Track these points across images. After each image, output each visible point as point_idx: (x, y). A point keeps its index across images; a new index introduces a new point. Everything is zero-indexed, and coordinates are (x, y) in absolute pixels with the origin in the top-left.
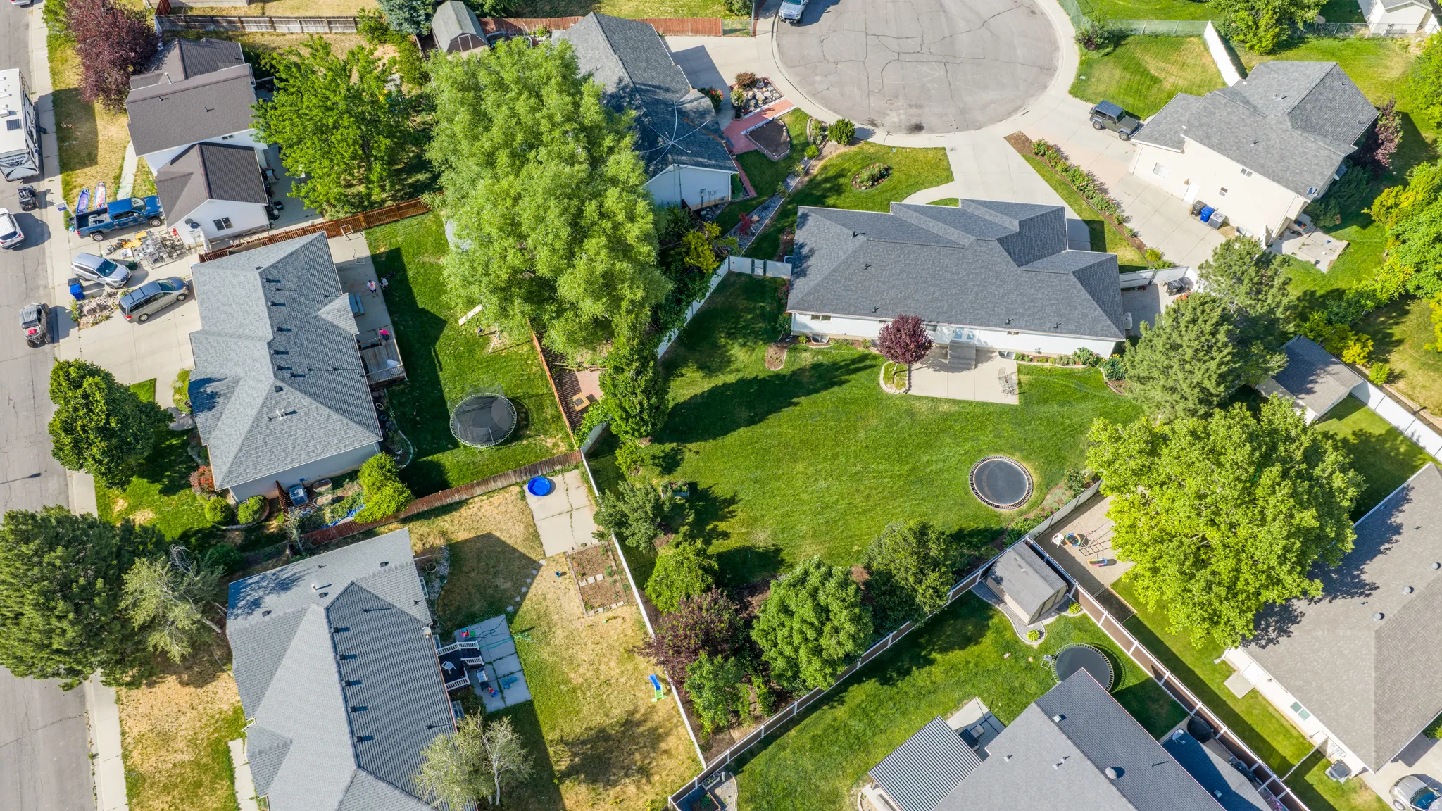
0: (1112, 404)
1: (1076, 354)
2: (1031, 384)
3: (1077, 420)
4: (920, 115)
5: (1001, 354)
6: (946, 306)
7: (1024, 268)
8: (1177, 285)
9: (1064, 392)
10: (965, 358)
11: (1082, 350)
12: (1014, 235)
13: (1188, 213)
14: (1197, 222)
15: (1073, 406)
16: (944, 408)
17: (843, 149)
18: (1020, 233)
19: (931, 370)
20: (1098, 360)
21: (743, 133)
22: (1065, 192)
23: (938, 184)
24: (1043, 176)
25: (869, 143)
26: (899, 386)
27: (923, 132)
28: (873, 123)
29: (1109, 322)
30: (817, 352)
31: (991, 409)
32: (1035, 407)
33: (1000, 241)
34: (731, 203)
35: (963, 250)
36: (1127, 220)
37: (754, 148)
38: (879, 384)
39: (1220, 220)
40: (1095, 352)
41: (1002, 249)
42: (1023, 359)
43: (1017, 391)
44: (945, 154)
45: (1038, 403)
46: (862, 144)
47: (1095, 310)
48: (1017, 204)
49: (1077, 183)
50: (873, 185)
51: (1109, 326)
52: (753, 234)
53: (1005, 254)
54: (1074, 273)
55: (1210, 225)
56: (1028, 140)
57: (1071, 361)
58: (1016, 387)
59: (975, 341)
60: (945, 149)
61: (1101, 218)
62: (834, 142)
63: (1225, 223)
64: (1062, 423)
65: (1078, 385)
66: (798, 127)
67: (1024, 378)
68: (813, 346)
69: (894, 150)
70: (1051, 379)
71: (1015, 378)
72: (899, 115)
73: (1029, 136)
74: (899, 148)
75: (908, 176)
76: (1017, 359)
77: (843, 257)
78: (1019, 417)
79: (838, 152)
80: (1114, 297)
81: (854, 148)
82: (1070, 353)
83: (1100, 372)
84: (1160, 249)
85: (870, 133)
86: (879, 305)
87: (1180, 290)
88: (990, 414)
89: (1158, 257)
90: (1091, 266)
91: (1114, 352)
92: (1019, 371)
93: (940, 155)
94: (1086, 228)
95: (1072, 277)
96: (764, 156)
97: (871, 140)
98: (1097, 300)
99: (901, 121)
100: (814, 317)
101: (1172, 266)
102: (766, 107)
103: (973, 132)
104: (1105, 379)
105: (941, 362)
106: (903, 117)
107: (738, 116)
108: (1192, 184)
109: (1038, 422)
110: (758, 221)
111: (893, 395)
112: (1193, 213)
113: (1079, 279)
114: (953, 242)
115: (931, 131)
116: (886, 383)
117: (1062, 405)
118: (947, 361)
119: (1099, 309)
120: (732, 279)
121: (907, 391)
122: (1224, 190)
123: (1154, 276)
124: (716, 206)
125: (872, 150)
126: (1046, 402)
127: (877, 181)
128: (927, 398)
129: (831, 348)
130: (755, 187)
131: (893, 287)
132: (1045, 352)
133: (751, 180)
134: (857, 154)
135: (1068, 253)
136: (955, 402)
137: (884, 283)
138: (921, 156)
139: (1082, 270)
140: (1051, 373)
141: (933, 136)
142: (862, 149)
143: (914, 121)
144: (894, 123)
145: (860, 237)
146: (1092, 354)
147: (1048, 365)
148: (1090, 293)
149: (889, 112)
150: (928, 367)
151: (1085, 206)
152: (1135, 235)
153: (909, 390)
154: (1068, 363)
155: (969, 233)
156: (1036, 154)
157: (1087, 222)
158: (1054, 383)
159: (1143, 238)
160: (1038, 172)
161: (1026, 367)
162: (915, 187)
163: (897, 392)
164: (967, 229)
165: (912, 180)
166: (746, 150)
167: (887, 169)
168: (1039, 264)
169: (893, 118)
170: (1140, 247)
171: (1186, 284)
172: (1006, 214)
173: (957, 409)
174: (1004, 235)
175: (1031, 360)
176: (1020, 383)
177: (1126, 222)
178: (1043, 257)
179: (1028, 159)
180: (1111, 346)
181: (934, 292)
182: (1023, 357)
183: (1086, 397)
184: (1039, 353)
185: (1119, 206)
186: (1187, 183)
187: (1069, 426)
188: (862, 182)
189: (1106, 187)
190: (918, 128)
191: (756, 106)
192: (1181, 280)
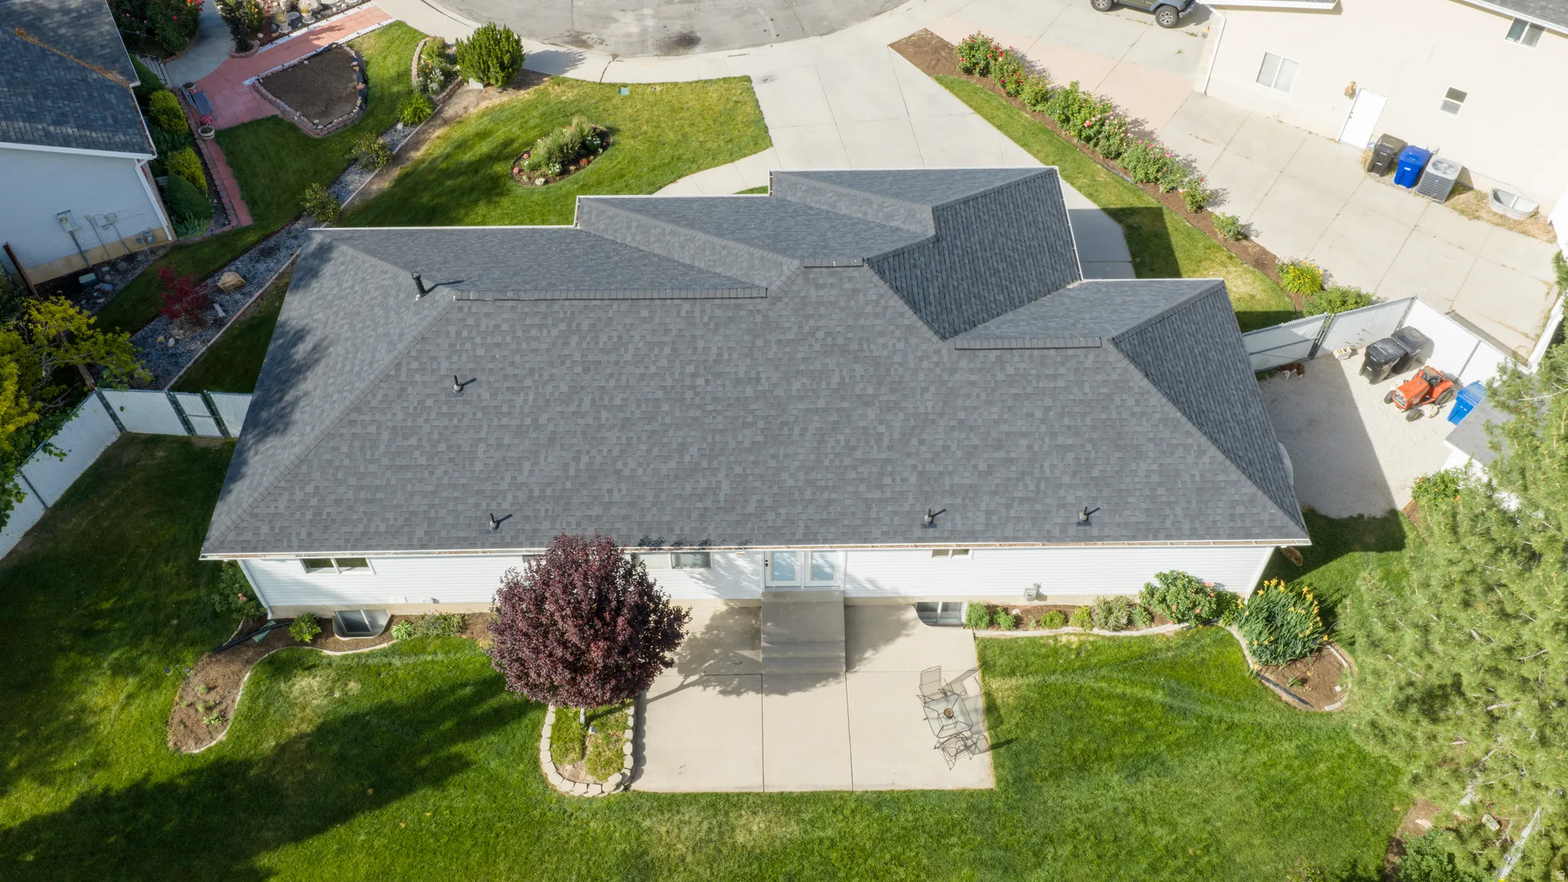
0: (1289, 748)
1: (1152, 592)
2: (1027, 708)
3: (1188, 823)
4: (689, 16)
5: (925, 611)
6: (725, 487)
7: (961, 341)
8: (1391, 350)
9: (1133, 726)
10: (811, 643)
11: (1170, 579)
12: (921, 247)
13: (1361, 171)
14: (1387, 190)
15: (1165, 769)
16: (751, 830)
17: (498, 98)
18: (937, 239)
19: (713, 692)
20: (1224, 603)
21: (247, 82)
22: (1049, 149)
23: (732, 157)
24: (990, 119)
25: (565, 80)
26: (603, 766)
27: (698, 49)
28: (578, 40)
29: (1249, 488)
30: (346, 671)
31: (907, 818)
32: (1050, 791)
33: (878, 265)
34: (176, 248)
35: (763, 305)
36: (1215, 198)
37: (269, 111)
38: (536, 763)
39: (1452, 176)
40: (1210, 579)
41: (884, 288)
42: (992, 623)
43: (985, 739)
44: (750, 91)
45: (1057, 775)
46: (546, 83)
47: (1201, 453)
48: (926, 173)
49: (1077, 120)
50: (564, 172)
51: (1252, 501)
52: (219, 323)
53: (896, 303)
54: (1116, 342)
55: (1424, 192)
56: (945, 45)
57: (1138, 616)
58: (981, 724)
59: (838, 583)
60: (748, 79)
61: (1149, 200)
62: (474, 84)
63: (1460, 186)
64: (1147, 843)
65: (1172, 693)
66: (392, 59)
67: (1004, 688)
68: (337, 650)
69: (625, 92)
70: (1088, 682)
71: (973, 688)
72: (641, 18)
73: (947, 39)
74: (636, 86)
75: (657, 144)
76: (974, 623)
77: (385, 358)
78: (1004, 837)
79: (484, 105)
80: (1246, 406)
81: (525, 95)
82: (1133, 590)
83: (1230, 641)
84: (1318, 259)
85: (572, 61)
86: (507, 506)
87: (1401, 365)
88: (904, 838)
89: (1317, 283)
90: (1162, 319)
91: (1268, 574)
92: (986, 666)
93: (736, 93)
94: (1116, 229)
95: (1114, 355)
96: (293, 128)
97: (571, 74)
98: (1198, 419)
99: (644, 30)
100: (312, 565)
101: (1362, 301)
102: (323, 23)
103: (815, 40)
104: (1254, 664)
105: (741, 661)
106: (650, 23)
107: (243, 47)
108: (1363, 96)
109: (1066, 850)
110: (238, 288)
111: (583, 802)
112: (1372, 168)
113: (1134, 358)
114: (735, 282)
115: (717, 44)
116: (557, 764)
117: (1135, 774)
118: (758, 656)
119: (1213, 451)
120: (127, 457)
121: (625, 784)
122: (1456, 95)
123: (1324, 333)
124: (131, 258)
125: (569, 95)
126: (1082, 766)
127: (576, 161)
128: (692, 798)
129: (393, 651)
130: (252, 203)
131: (552, 440)
132: (1057, 593)
133: (244, 185)
134: (531, 105)
135: (1084, 288)
136: (789, 804)
137: (520, 431)
138: (691, 100)
139: (1141, 331)
140: (1084, 660)
141: (721, 55)
142: (545, 93)
143: (677, 27)
144: (628, 35)
145: (445, 295)
146: (1201, 590)
147: (1069, 635)
148: (1175, 401)
149: (617, 14)
150: (703, 683)
151: (1102, 176)
152: (1242, 234)
153: (636, 773)
154: (1130, 622)
155: (784, 252)
156: (968, 71)
157: (1117, 215)
158: (1098, 694)
159: (1266, 239)
160: (978, 109)
161: (1004, 646)
162: (677, 168)
163: (594, 791)
164: (778, 244)
165: (666, 153)
166: (247, 119)
167: (603, 135)
168: (1006, 326)
169: (629, 25)
170: (1263, 262)
171: (1415, 346)
172: (897, 195)
173: (793, 830)
174: (888, 248)
175: (1018, 623)
176: (991, 708)
177: (1214, 204)
178: (1013, 305)
179: (950, 86)
180: (1260, 555)
181: (683, 448)
182: (991, 614)
183: (1204, 735)
184: (1039, 596)
185: (1188, 167)
186: (1352, 93)
187: (1170, 852)
188: (534, 168)
189: (1148, 128)
190: (686, 42)
191: (295, 24)
192: (1401, 336)
